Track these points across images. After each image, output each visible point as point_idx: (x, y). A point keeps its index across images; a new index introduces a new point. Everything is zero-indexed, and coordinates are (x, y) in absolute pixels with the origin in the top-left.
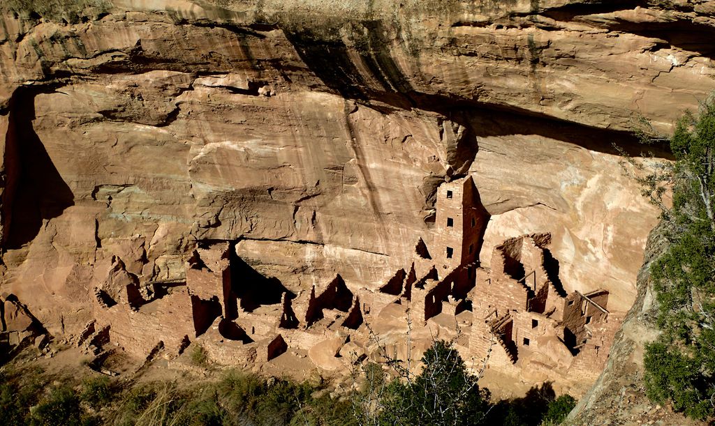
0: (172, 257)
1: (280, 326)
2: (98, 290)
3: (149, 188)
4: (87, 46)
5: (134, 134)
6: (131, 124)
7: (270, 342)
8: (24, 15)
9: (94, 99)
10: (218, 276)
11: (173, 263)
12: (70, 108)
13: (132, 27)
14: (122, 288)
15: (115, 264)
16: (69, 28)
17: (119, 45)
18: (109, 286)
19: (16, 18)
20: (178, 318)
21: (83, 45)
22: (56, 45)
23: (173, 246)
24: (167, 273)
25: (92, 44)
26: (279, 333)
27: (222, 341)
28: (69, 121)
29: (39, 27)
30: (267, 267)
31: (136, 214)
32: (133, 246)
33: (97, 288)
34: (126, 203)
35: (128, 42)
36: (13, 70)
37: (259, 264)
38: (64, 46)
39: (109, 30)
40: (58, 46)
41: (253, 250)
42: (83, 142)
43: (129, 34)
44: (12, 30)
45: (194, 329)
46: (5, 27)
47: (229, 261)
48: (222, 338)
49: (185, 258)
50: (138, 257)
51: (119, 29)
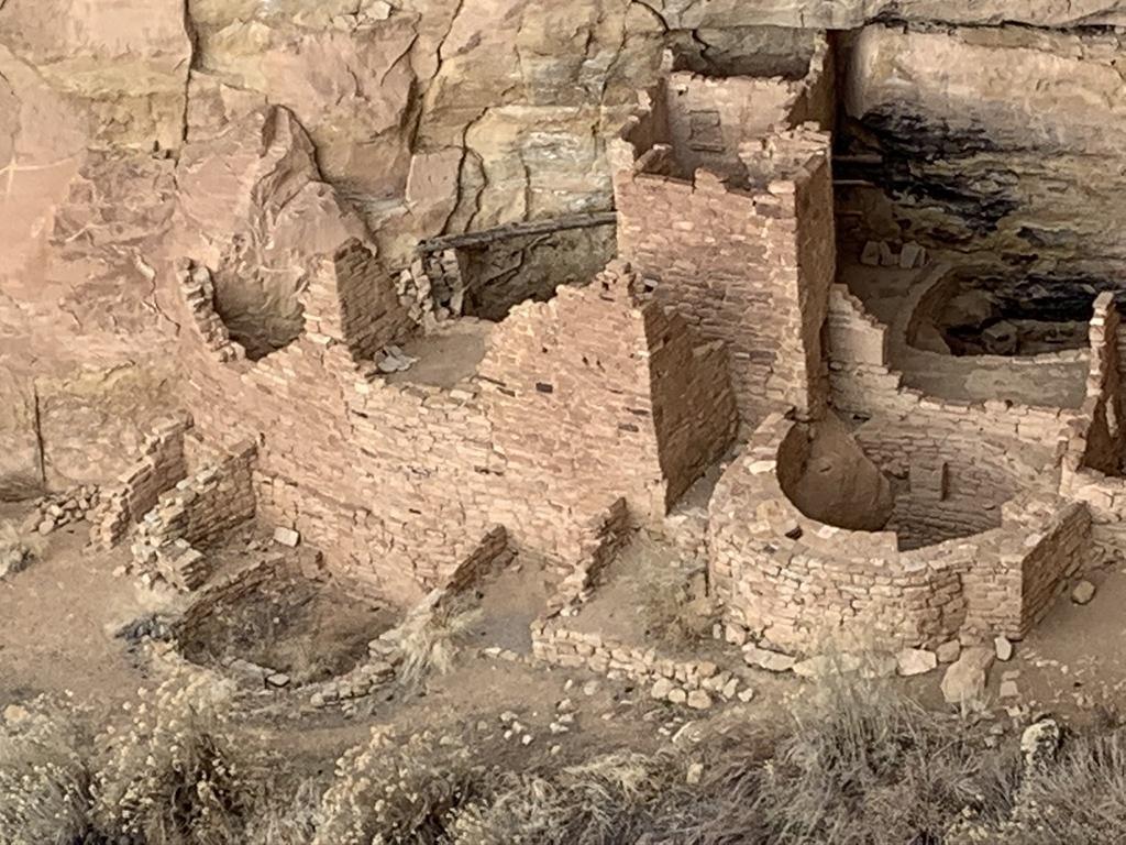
0: (544, 112)
1: (1085, 464)
2: (201, 275)
7: (1034, 540)
10: (775, 212)
11: (553, 147)
14: (313, 268)
15: (279, 150)
18: (251, 256)
20: (580, 419)
23: (551, 62)
24: (521, 196)
26: (1078, 498)
27: (795, 535)
30: (1015, 163)
32: (363, 61)
33: (192, 266)
37: (974, 151)
41: (945, 77)
45: (655, 469)
47: (826, 138)
48: (792, 517)
49: (611, 118)
50: (387, 117)
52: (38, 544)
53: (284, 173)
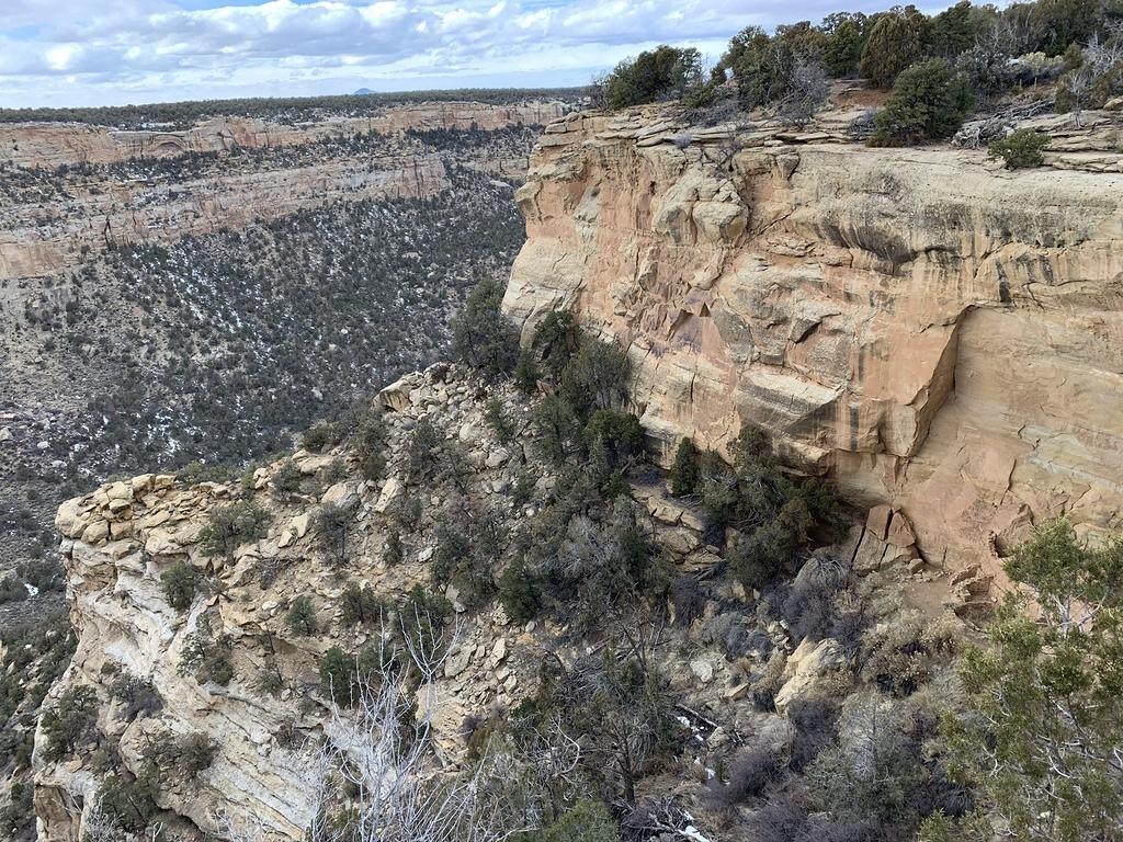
0: (1097, 528)
2: (993, 535)
3: (1089, 442)
4: (1056, 272)
5: (1088, 378)
6: (1087, 366)
8: (997, 232)
9: (1049, 330)
12: (1019, 335)
13: (1115, 257)
15: (1023, 514)
16: (1040, 252)
17: (1093, 275)
18: (1007, 535)
19: (988, 235)
21: (1051, 271)
22: (1021, 267)
24: (1084, 545)
25: (1061, 272)
28: (1015, 349)
29: (1009, 247)
31: (1066, 468)
32: (1051, 501)
33: (992, 532)
34: (1057, 452)
35: (1106, 273)
36: (969, 287)
38: (1029, 270)
39: (1086, 258)
40: (1023, 270)
42: (1025, 375)
43: (1109, 264)
44: (980, 246)
46: (973, 243)
51: (1099, 258)
52: (935, 578)
53: (1022, 519)
